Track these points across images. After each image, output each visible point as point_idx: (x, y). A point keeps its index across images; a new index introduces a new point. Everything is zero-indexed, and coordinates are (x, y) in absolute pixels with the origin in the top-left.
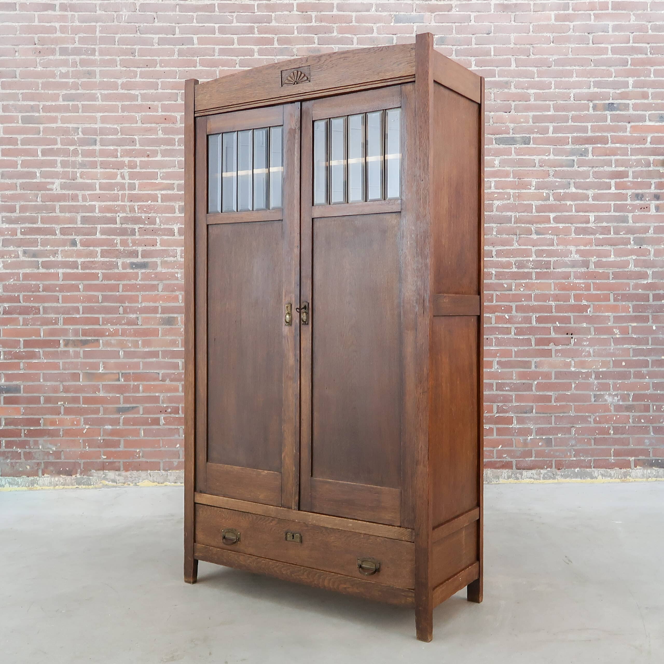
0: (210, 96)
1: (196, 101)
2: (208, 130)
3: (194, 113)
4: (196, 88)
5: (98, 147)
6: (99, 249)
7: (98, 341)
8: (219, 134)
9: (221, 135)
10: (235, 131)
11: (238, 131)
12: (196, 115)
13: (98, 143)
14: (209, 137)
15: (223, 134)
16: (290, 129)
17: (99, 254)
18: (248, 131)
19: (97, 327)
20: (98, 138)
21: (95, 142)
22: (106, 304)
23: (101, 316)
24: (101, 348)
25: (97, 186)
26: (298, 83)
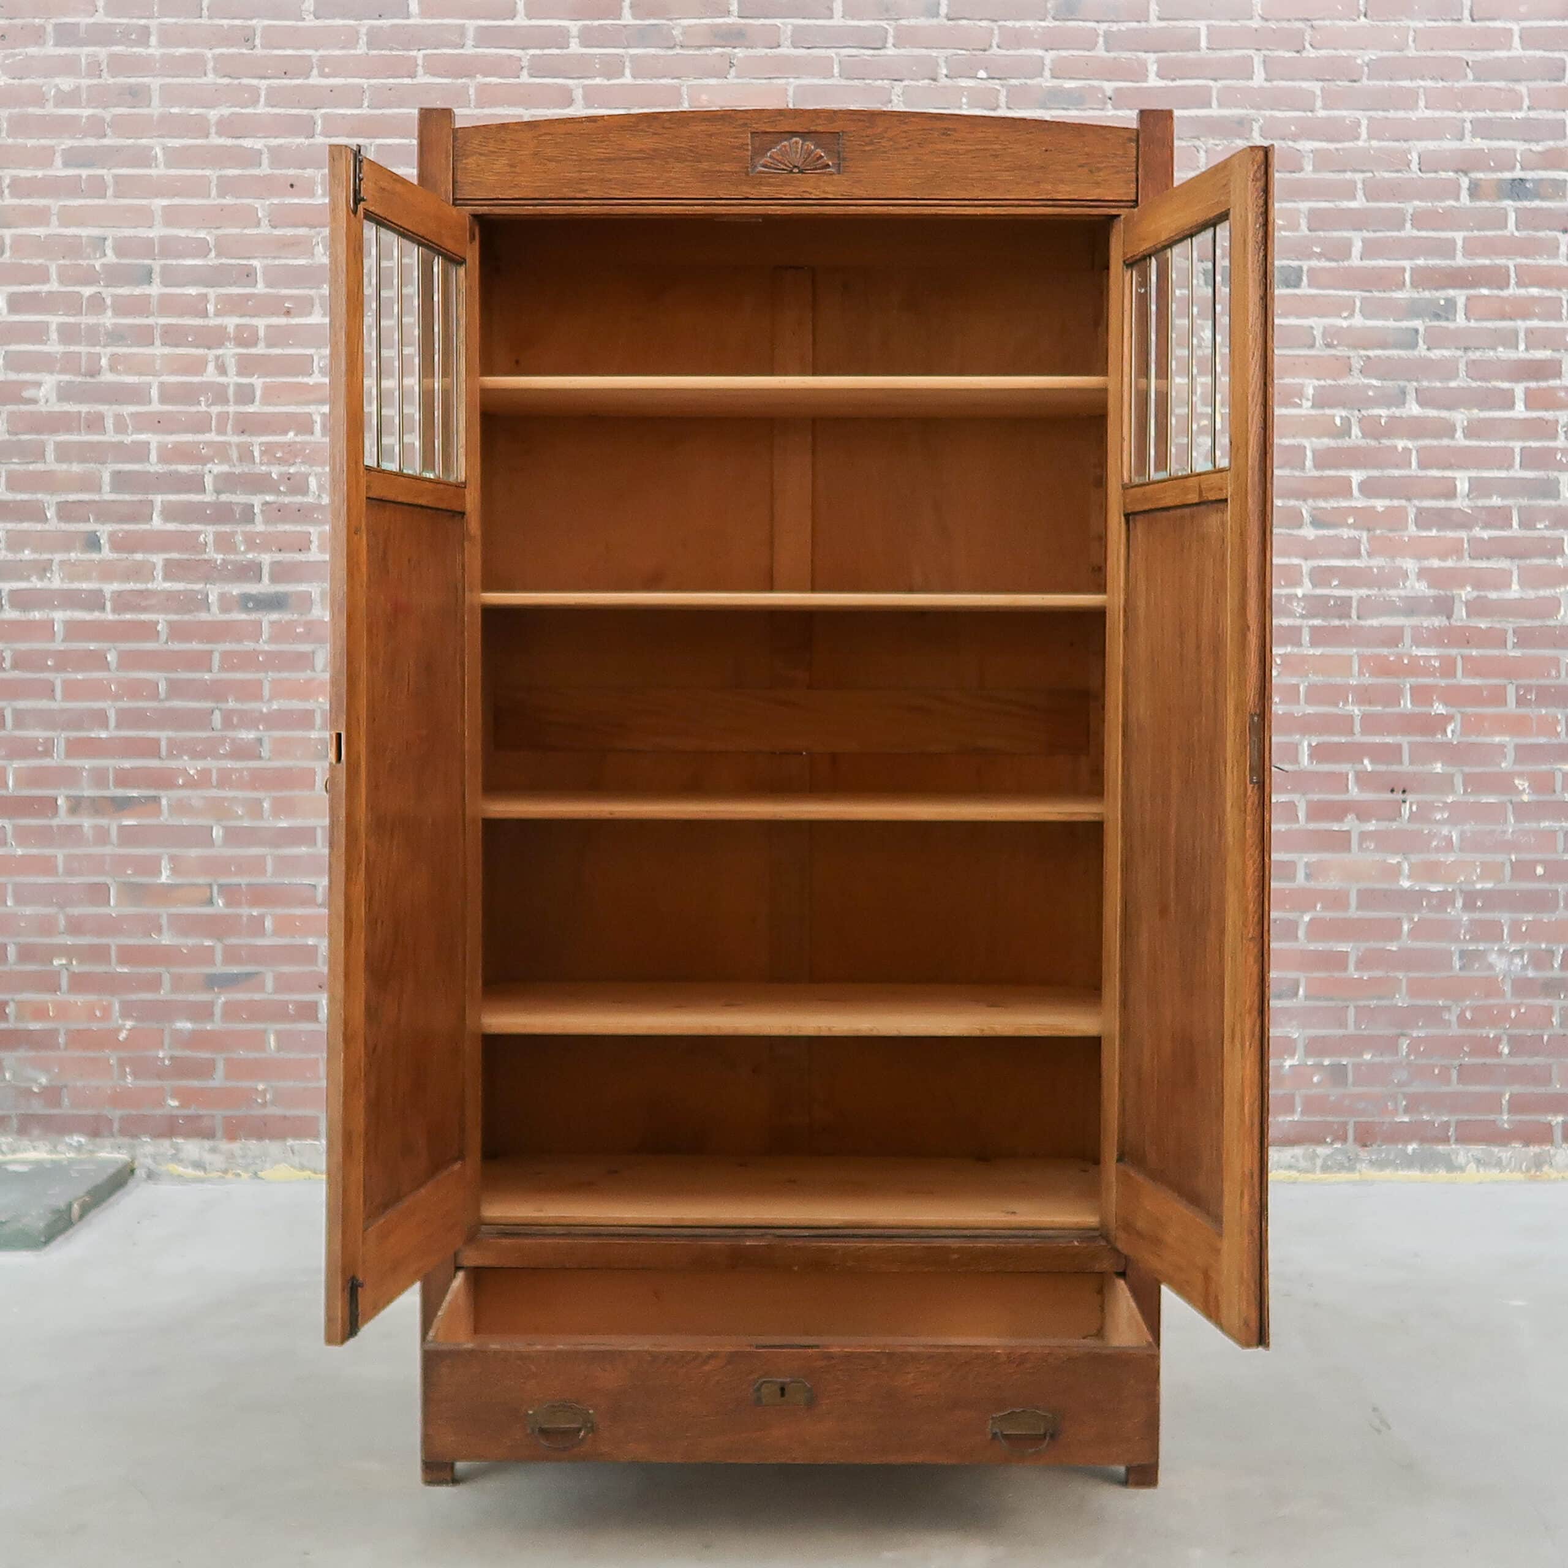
1: (458, 172)
4: (459, 135)
5: (155, 290)
6: (158, 559)
7: (156, 799)
13: (156, 279)
17: (159, 573)
19: (154, 763)
20: (157, 265)
21: (147, 277)
22: (177, 704)
23: (163, 735)
24: (165, 818)
25: (154, 393)
26: (801, 172)
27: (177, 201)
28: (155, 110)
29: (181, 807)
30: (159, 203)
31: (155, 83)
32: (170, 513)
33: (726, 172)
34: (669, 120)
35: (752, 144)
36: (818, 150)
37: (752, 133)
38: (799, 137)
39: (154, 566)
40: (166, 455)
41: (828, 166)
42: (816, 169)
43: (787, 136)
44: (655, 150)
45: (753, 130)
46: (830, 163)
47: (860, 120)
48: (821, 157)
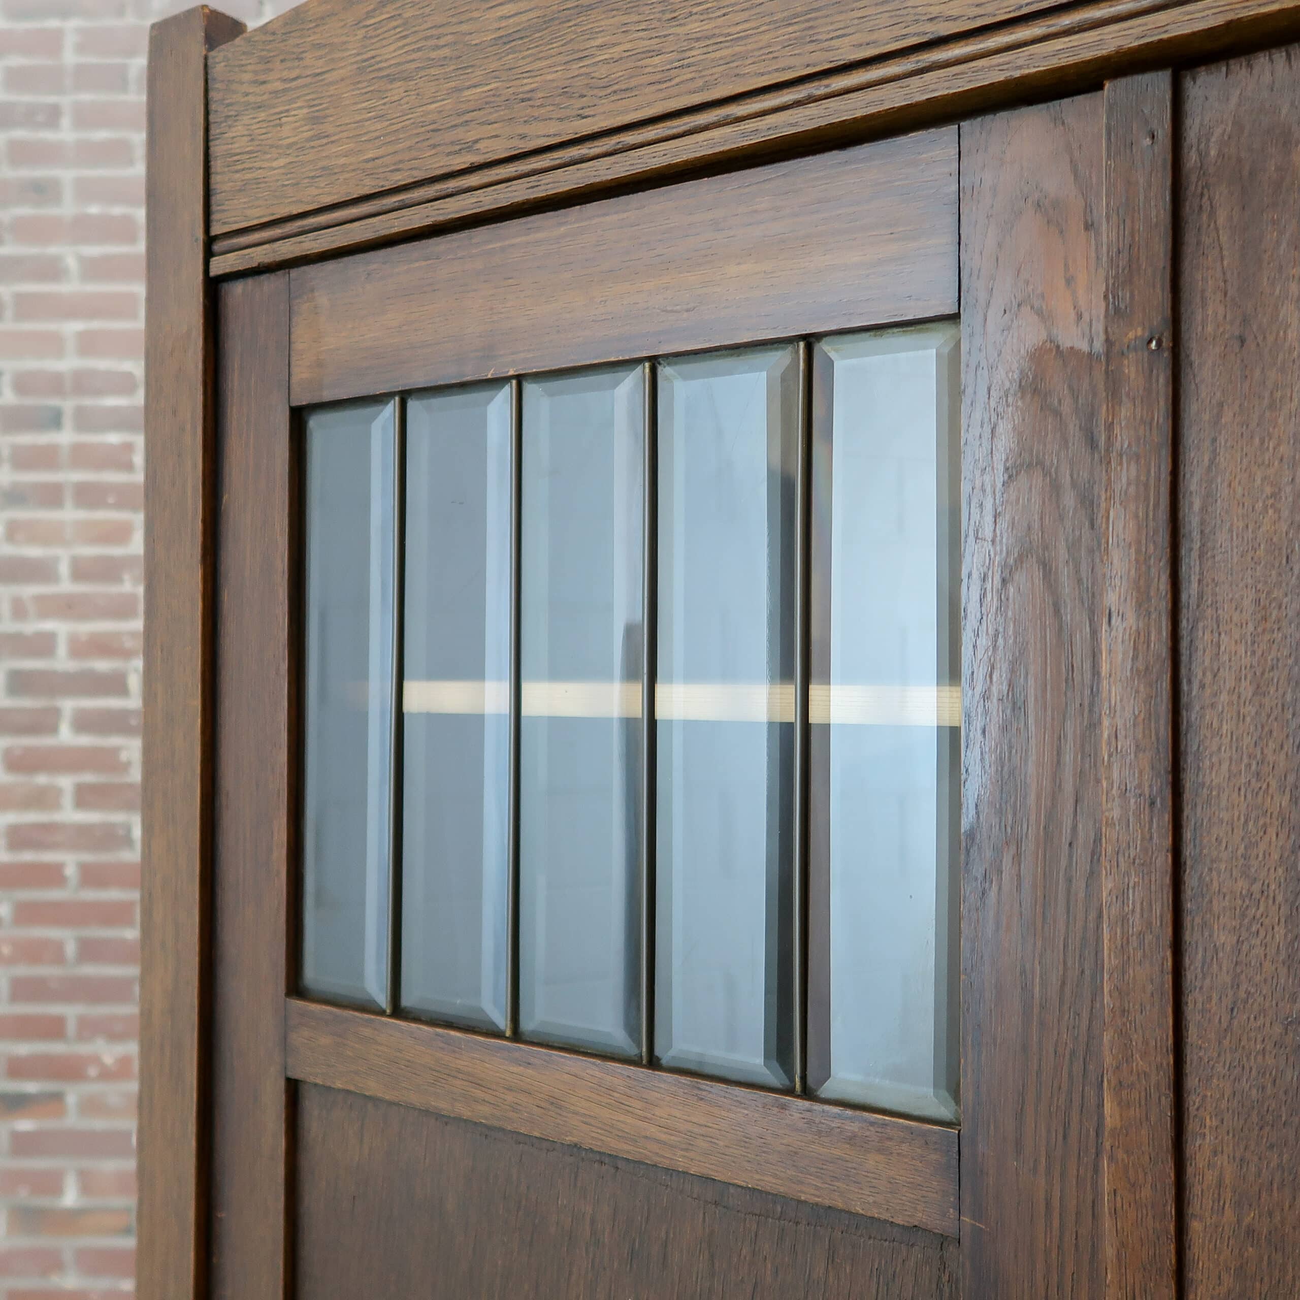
0: (315, 120)
1: (217, 165)
2: (301, 373)
3: (208, 254)
4: (218, 70)
5: (65, 437)
6: (66, 782)
7: (57, 1098)
8: (377, 400)
9: (390, 410)
10: (497, 382)
11: (520, 379)
12: (220, 266)
14: (316, 424)
15: (413, 405)
16: (1037, 356)
17: (67, 800)
18: (605, 378)
19: (56, 1048)
20: (68, 405)
21: (55, 420)
22: (90, 970)
23: (71, 1012)
24: (72, 1120)
25: (64, 569)
27: (96, 325)
28: (67, 209)
29: (91, 1106)
30: (72, 328)
31: (66, 175)
32: (83, 723)
39: (59, 792)
40: (80, 649)
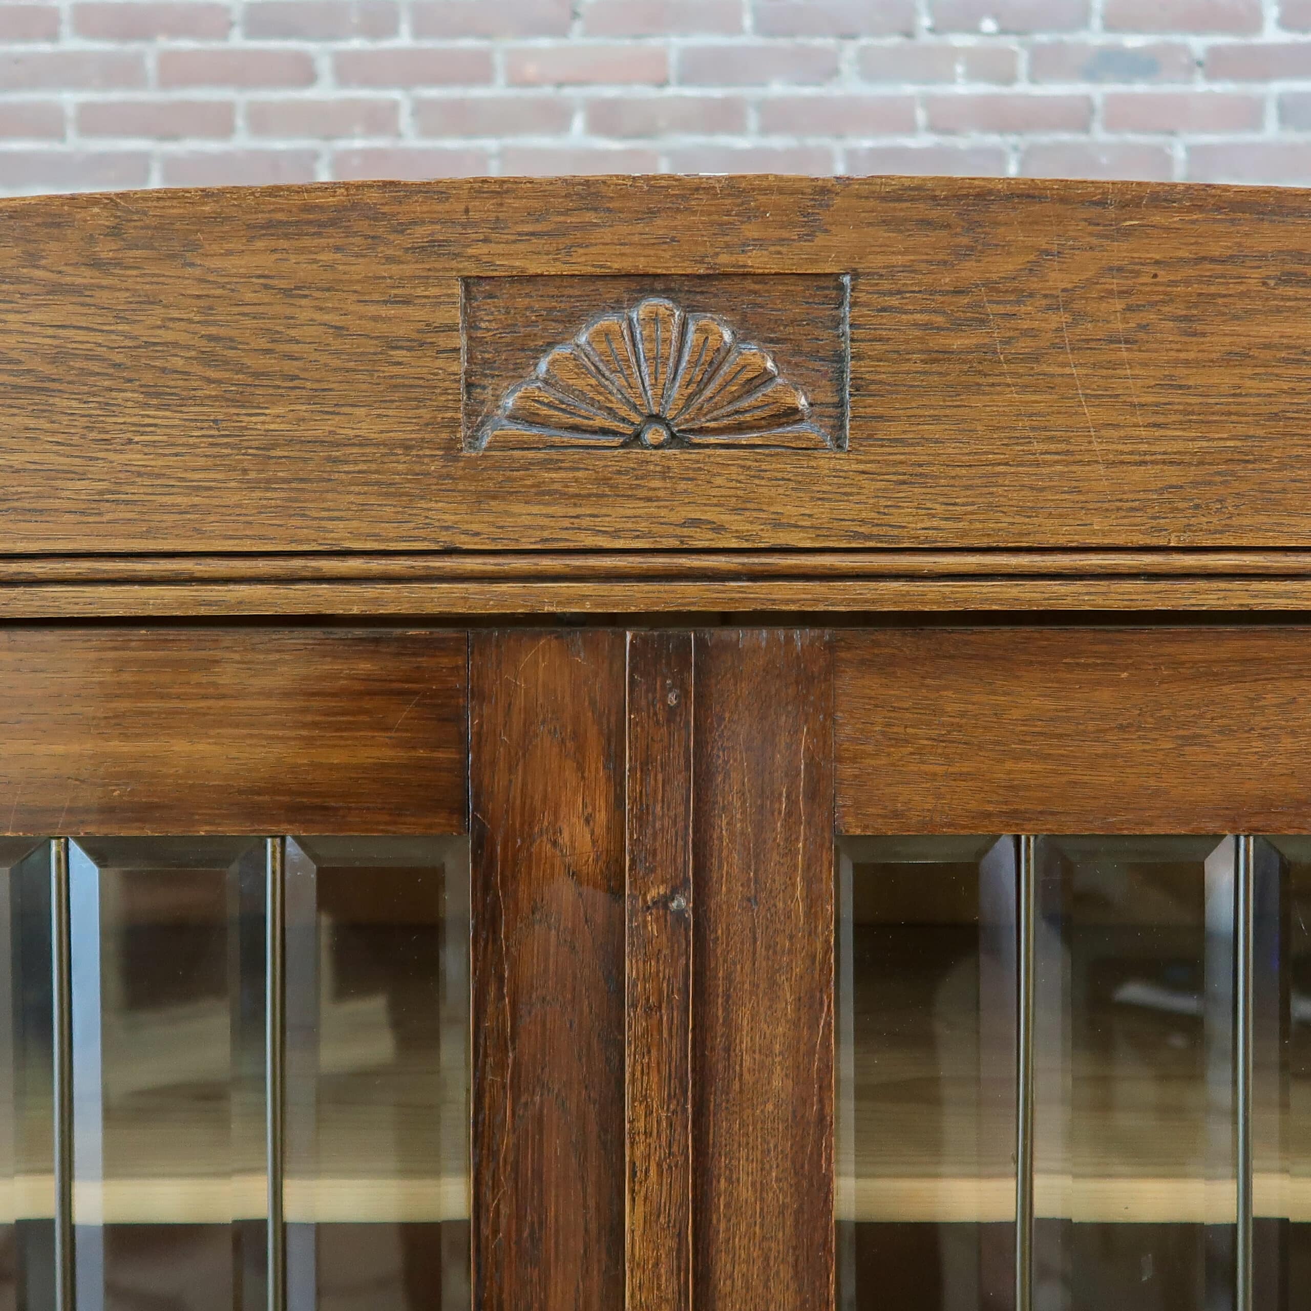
26: (676, 440)
33: (364, 443)
34: (115, 232)
35: (471, 325)
36: (751, 350)
37: (468, 282)
38: (667, 292)
41: (791, 415)
42: (740, 428)
43: (618, 290)
44: (58, 357)
45: (473, 270)
46: (802, 402)
47: (926, 223)
48: (766, 378)
